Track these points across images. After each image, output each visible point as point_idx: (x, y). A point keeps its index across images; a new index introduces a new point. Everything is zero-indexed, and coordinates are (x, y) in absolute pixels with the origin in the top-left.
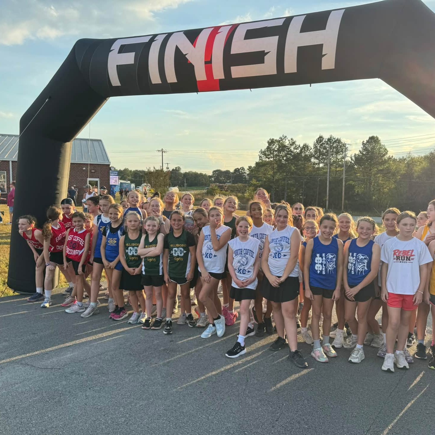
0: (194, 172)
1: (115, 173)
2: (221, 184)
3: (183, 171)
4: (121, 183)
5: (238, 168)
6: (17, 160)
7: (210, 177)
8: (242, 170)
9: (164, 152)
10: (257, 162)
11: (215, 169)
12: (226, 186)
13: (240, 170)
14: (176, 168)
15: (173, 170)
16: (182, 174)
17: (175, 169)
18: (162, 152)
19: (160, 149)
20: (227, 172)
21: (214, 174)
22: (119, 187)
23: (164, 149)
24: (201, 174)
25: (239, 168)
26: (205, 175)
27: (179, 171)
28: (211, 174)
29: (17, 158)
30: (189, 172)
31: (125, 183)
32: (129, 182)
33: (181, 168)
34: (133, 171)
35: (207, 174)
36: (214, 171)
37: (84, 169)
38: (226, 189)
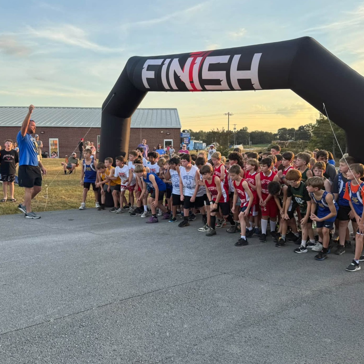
0: (260, 131)
1: (188, 135)
2: (282, 142)
3: (249, 131)
4: (194, 143)
5: (302, 126)
6: (100, 127)
7: (276, 135)
8: (307, 127)
9: (230, 115)
10: (318, 119)
11: (280, 128)
12: (287, 143)
13: (305, 128)
14: (244, 128)
15: (241, 130)
16: (248, 133)
17: (242, 129)
18: (229, 115)
19: (227, 113)
20: (293, 130)
21: (279, 132)
22: (193, 146)
23: (230, 113)
24: (266, 133)
25: (304, 126)
26: (271, 133)
27: (246, 130)
28: (276, 132)
29: (101, 125)
30: (255, 131)
31: (198, 143)
32: (202, 142)
33: (248, 128)
34: (206, 132)
35: (272, 133)
36: (279, 130)
37: (162, 132)
38: (287, 146)
